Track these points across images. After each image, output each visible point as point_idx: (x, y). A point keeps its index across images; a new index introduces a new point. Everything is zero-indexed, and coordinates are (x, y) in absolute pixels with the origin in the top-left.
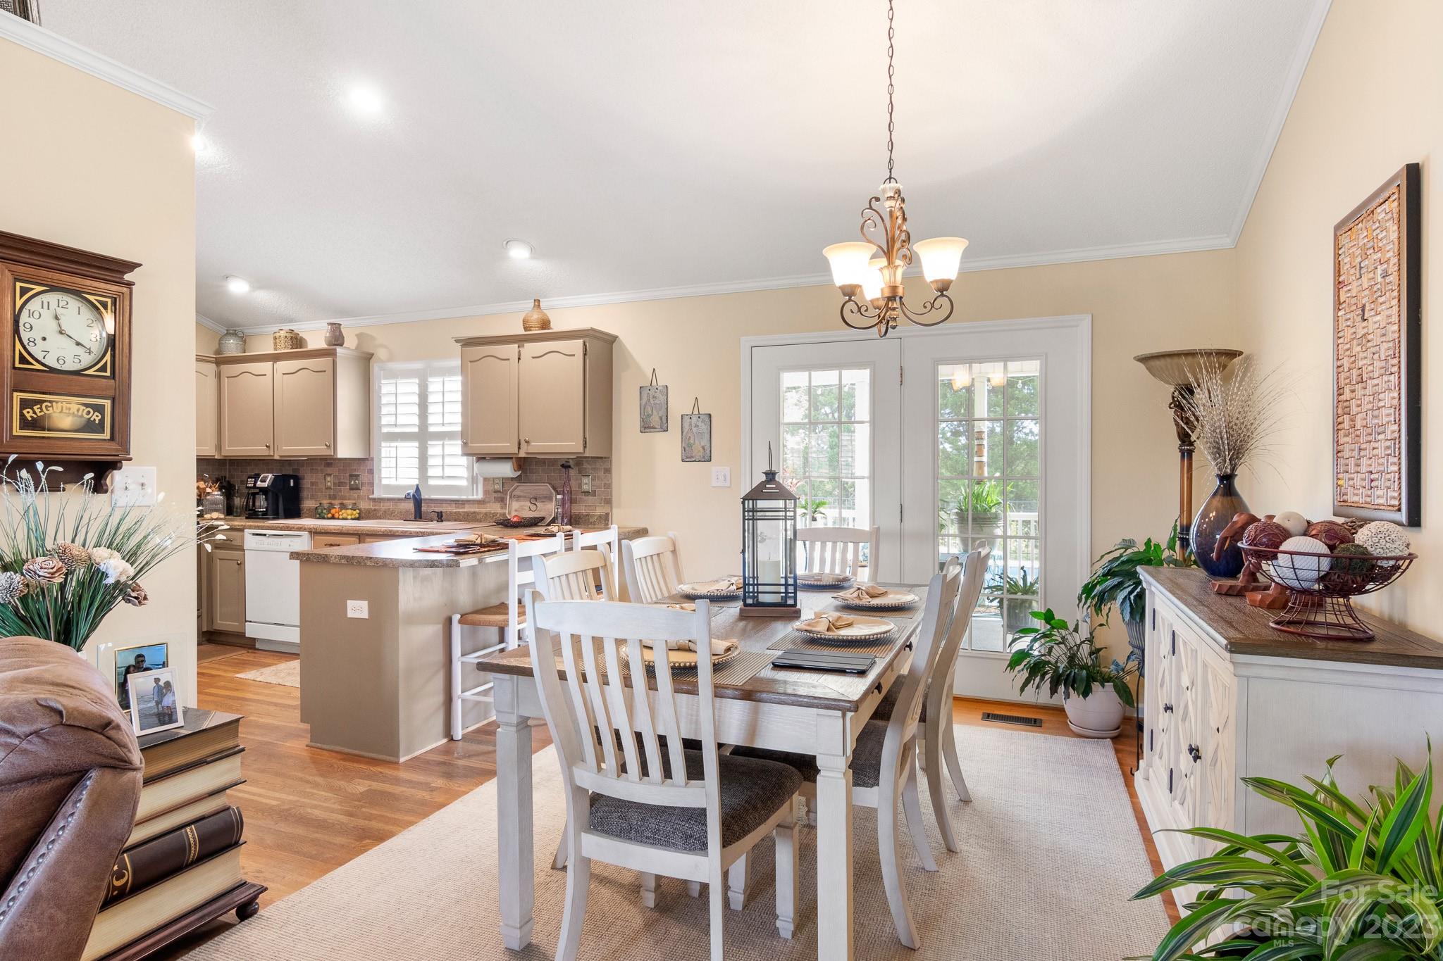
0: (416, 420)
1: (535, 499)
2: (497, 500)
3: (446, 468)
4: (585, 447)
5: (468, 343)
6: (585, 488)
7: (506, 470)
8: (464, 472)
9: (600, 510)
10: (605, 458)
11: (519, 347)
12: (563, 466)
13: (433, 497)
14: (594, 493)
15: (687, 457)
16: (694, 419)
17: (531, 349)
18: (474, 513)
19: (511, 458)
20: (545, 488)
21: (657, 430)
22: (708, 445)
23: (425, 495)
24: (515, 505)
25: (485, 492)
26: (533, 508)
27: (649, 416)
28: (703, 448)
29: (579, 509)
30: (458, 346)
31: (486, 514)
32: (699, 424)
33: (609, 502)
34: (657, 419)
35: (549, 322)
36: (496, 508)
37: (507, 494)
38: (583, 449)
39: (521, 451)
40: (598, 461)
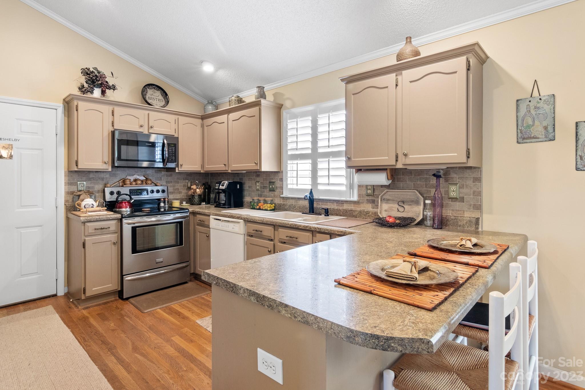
0: (309, 145)
1: (402, 202)
2: (368, 201)
3: (330, 178)
4: (468, 157)
5: (350, 80)
6: (453, 194)
7: (381, 179)
8: (343, 181)
9: (469, 215)
10: (475, 168)
11: (396, 76)
12: (434, 175)
13: (321, 197)
14: (462, 200)
15: (584, 165)
17: (408, 74)
18: (351, 210)
19: (386, 169)
20: (410, 194)
21: (539, 140)
23: (316, 196)
24: (385, 206)
25: (359, 195)
26: (401, 209)
27: (529, 126)
29: (448, 213)
30: (343, 84)
31: (360, 212)
33: (478, 207)
34: (541, 129)
35: (420, 53)
36: (368, 207)
37: (378, 197)
38: (464, 159)
39: (398, 163)
40: (468, 171)
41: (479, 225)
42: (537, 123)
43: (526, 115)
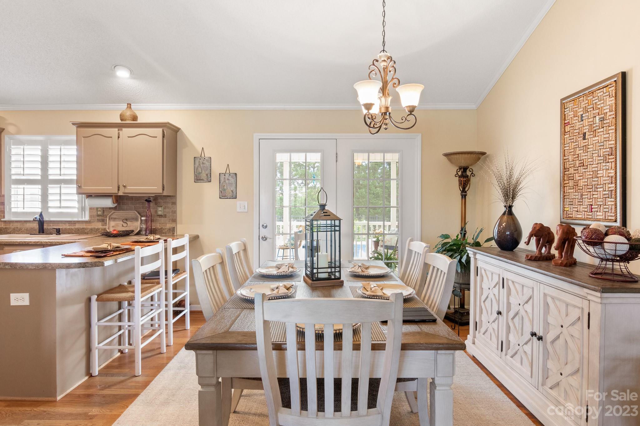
0: (39, 172)
1: (126, 220)
2: (99, 221)
3: (62, 202)
4: (163, 190)
5: (81, 125)
6: (160, 213)
7: (108, 203)
8: (76, 204)
9: (169, 226)
10: (172, 196)
11: (118, 130)
12: (146, 200)
13: (52, 219)
14: (165, 216)
15: (223, 196)
16: (227, 176)
17: (126, 132)
18: (83, 228)
19: (112, 196)
20: (132, 213)
21: (205, 181)
22: (235, 190)
23: (46, 218)
24: (113, 223)
25: (91, 216)
26: (125, 225)
27: (200, 173)
28: (232, 191)
29: (156, 225)
30: (74, 128)
31: (91, 229)
32: (230, 178)
33: (174, 221)
34: (205, 175)
35: (137, 117)
36: (99, 225)
37: (107, 217)
38: (161, 191)
39: (120, 192)
40: (169, 198)
41: (175, 231)
42: (203, 172)
43: (198, 166)
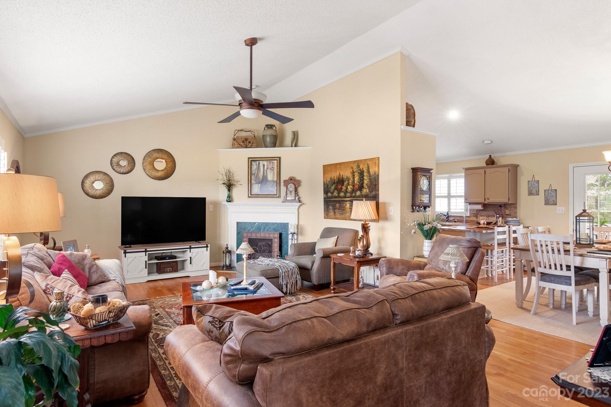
1: (488, 216)
2: (474, 216)
3: (457, 206)
4: (509, 200)
5: (467, 169)
6: (507, 213)
7: (479, 207)
8: (464, 208)
10: (515, 204)
11: (485, 170)
12: (499, 206)
13: (452, 215)
14: (510, 215)
15: (547, 203)
16: (550, 191)
17: (489, 170)
18: (467, 220)
19: (481, 204)
20: (492, 213)
21: (535, 195)
22: (556, 200)
23: (450, 214)
24: (481, 218)
25: (470, 214)
26: (488, 219)
27: (531, 190)
28: (553, 201)
30: (464, 170)
31: (471, 221)
32: (552, 193)
33: (516, 217)
34: (535, 191)
36: (474, 219)
37: (478, 214)
38: (507, 201)
39: (485, 202)
40: (513, 205)
42: (534, 189)
43: (530, 186)
